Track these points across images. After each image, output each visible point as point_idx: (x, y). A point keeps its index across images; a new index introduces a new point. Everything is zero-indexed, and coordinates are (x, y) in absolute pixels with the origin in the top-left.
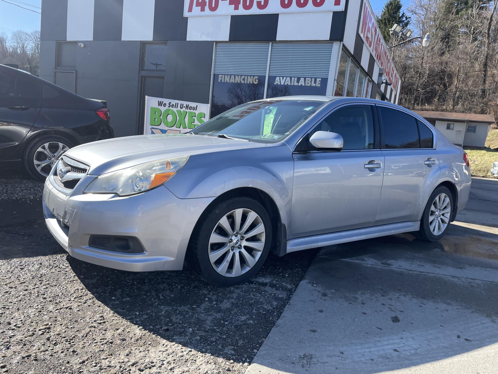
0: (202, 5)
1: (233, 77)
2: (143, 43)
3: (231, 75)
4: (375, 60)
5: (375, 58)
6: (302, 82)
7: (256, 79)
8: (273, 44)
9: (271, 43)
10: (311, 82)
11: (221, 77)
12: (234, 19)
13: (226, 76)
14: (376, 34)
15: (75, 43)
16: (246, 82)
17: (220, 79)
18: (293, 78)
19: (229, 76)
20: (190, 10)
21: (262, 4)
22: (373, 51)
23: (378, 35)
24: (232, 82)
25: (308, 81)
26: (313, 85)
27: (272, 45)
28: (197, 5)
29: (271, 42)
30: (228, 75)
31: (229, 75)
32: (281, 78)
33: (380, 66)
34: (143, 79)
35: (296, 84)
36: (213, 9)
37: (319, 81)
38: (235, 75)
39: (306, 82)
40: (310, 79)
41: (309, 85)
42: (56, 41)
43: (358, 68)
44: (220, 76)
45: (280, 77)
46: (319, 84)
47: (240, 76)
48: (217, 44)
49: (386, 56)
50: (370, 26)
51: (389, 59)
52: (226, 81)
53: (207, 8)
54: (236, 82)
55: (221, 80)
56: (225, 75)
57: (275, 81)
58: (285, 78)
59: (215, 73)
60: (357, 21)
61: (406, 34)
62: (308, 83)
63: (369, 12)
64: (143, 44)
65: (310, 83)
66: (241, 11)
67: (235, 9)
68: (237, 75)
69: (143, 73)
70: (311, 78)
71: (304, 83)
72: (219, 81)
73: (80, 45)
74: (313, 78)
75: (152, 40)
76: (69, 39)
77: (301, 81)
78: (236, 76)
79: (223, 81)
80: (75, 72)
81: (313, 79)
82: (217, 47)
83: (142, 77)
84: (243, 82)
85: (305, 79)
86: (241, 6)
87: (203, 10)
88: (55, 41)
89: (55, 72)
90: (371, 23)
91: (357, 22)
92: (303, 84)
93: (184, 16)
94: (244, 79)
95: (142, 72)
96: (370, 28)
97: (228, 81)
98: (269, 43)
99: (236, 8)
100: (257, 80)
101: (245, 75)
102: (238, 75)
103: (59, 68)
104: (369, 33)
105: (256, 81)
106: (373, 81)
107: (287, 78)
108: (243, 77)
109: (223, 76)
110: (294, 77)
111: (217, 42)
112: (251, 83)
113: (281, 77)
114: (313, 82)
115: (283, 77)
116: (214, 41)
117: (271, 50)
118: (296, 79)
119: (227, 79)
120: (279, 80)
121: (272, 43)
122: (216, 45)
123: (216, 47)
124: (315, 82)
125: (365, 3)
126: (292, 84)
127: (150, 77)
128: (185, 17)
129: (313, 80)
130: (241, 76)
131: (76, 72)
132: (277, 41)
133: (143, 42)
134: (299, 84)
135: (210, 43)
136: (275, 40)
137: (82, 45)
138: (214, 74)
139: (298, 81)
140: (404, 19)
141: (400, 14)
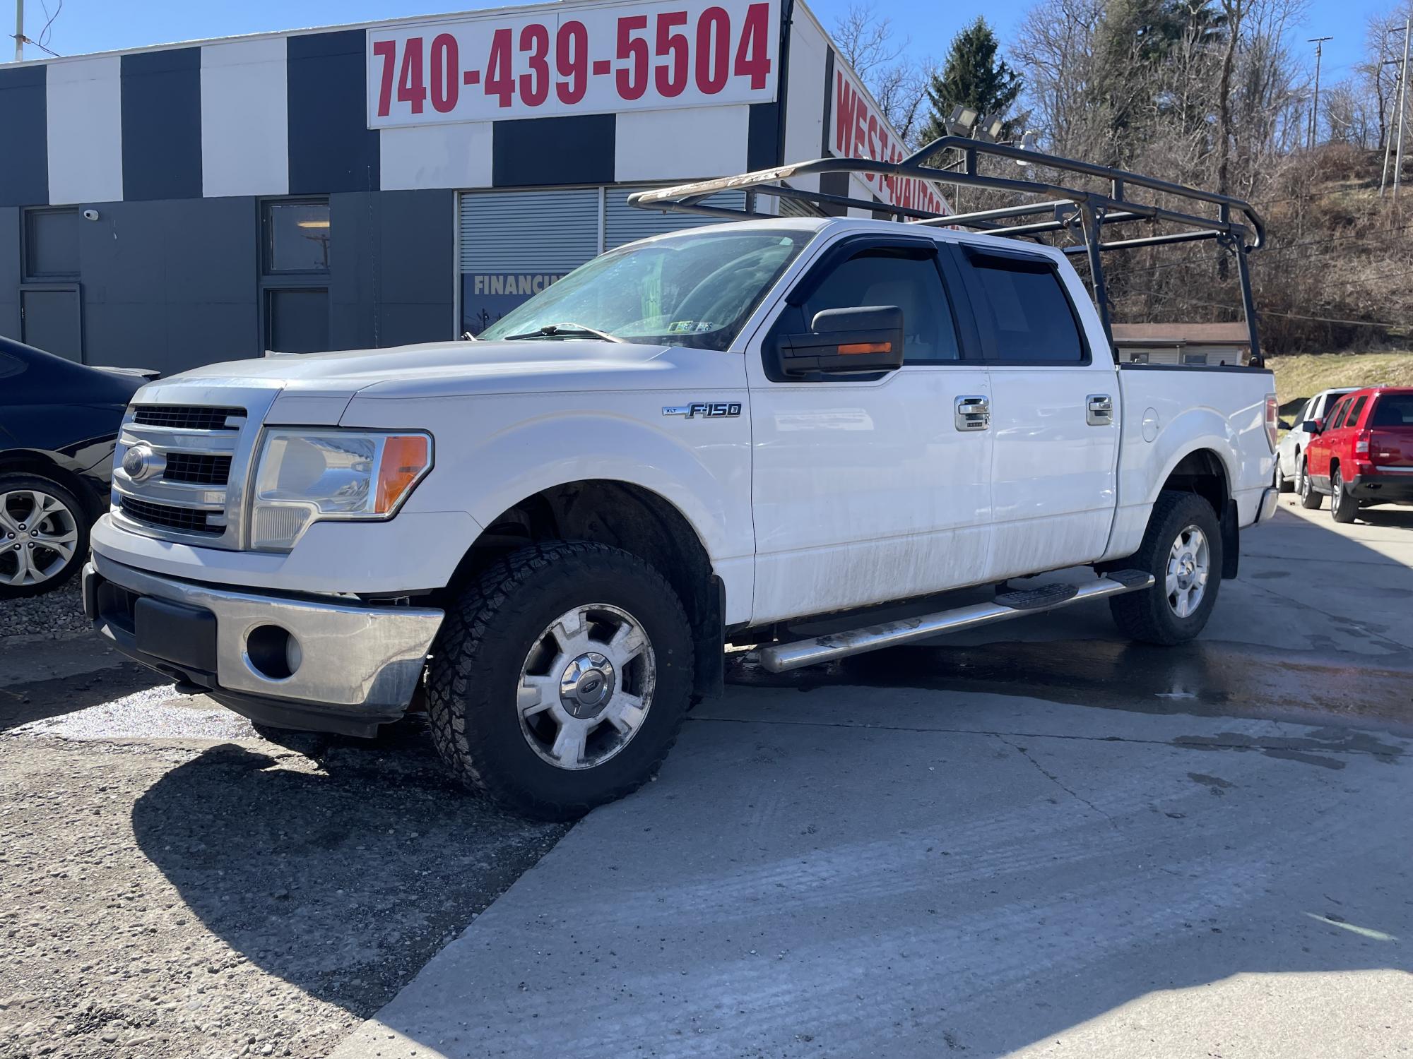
0: (414, 96)
1: (511, 279)
2: (263, 202)
3: (506, 276)
8: (608, 191)
9: (602, 189)
11: (481, 282)
12: (501, 129)
13: (494, 278)
14: (885, 144)
15: (73, 210)
17: (478, 286)
19: (501, 278)
20: (384, 110)
21: (571, 89)
22: (881, 190)
23: (894, 146)
24: (511, 292)
27: (606, 193)
28: (402, 97)
29: (601, 185)
30: (497, 275)
31: (501, 274)
34: (270, 297)
36: (443, 106)
38: (517, 276)
42: (20, 207)
44: (478, 279)
47: (529, 278)
48: (463, 196)
49: (925, 195)
50: (865, 126)
51: (938, 202)
52: (493, 292)
53: (428, 103)
54: (521, 292)
55: (482, 290)
56: (490, 275)
59: (465, 272)
60: (819, 121)
61: (989, 129)
63: (854, 93)
64: (264, 204)
66: (519, 110)
67: (501, 105)
68: (521, 274)
69: (269, 282)
72: (477, 292)
73: (88, 215)
75: (287, 193)
76: (54, 200)
78: (521, 278)
79: (486, 292)
80: (77, 288)
82: (463, 205)
83: (267, 292)
86: (516, 96)
87: (417, 109)
88: (17, 209)
89: (21, 291)
90: (865, 121)
91: (822, 123)
93: (368, 126)
94: (541, 285)
95: (265, 278)
96: (864, 132)
97: (501, 292)
98: (598, 188)
99: (505, 102)
101: (543, 275)
102: (525, 275)
103: (31, 279)
104: (863, 146)
108: (539, 279)
109: (487, 278)
111: (462, 192)
116: (453, 190)
117: (606, 207)
119: (497, 286)
121: (606, 189)
122: (460, 199)
123: (460, 203)
125: (840, 75)
127: (291, 290)
128: (372, 129)
130: (533, 276)
131: (82, 287)
132: (616, 183)
133: (265, 199)
135: (444, 197)
136: (612, 181)
137: (94, 215)
138: (462, 275)
140: (1006, 78)
141: (994, 66)
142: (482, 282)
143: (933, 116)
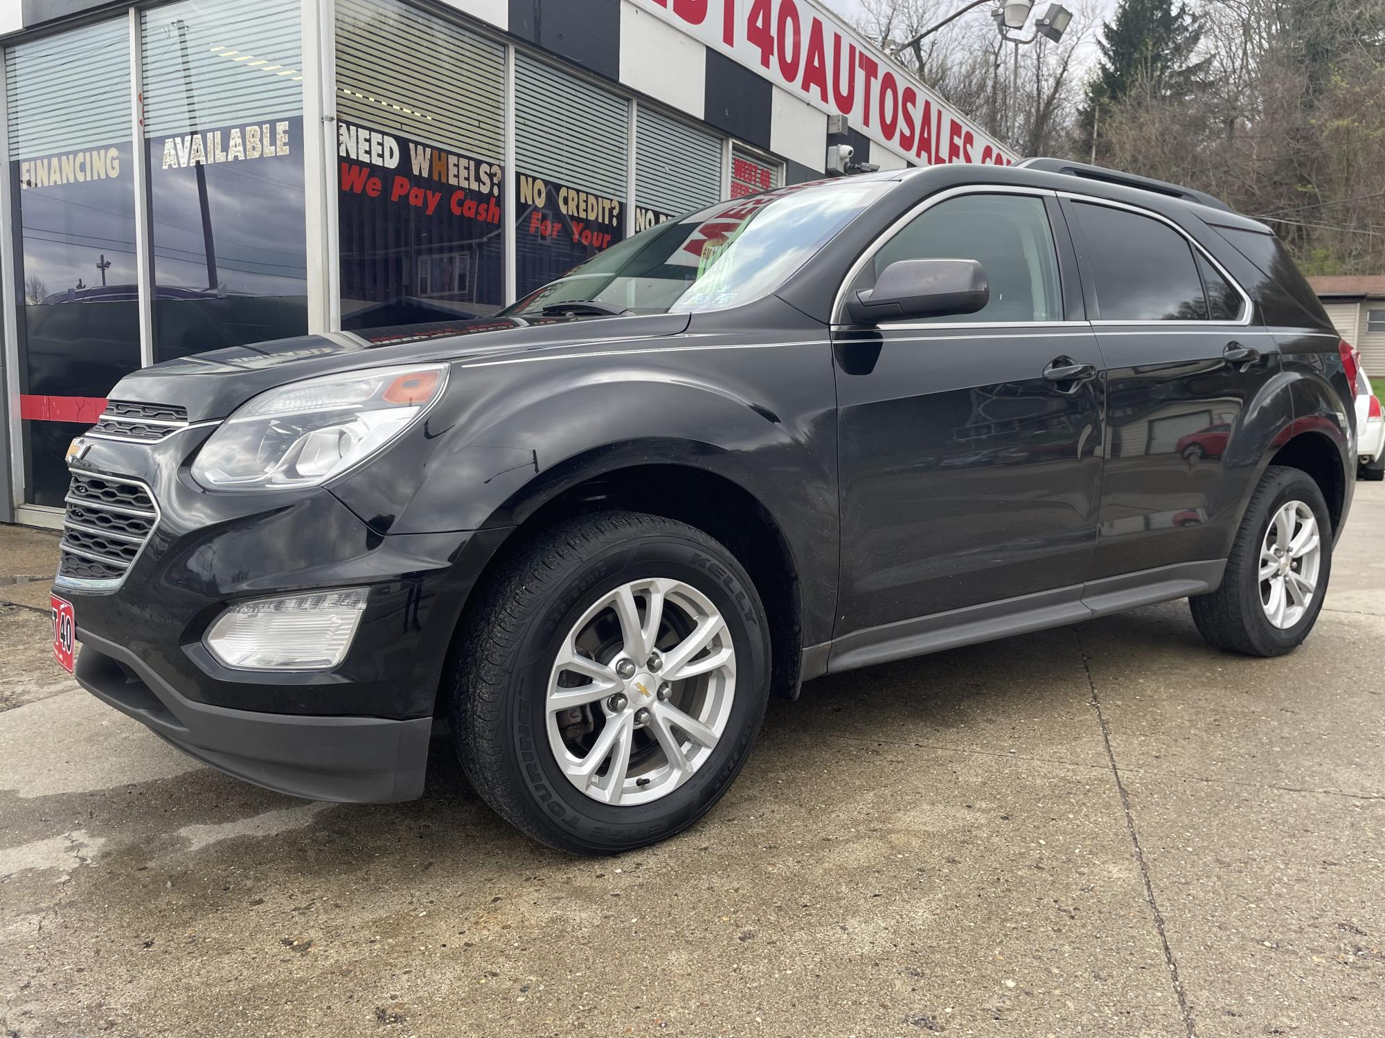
1: (55, 162)
3: (49, 158)
4: (769, 85)
5: (773, 73)
6: (236, 151)
7: (113, 159)
9: (132, 11)
10: (261, 140)
13: (39, 164)
16: (89, 178)
17: (25, 176)
18: (210, 135)
19: (46, 162)
22: (730, 44)
24: (56, 182)
25: (252, 140)
26: (269, 151)
29: (131, 5)
30: (42, 158)
31: (45, 157)
32: (178, 140)
33: (832, 108)
35: (221, 157)
37: (285, 132)
38: (59, 157)
39: (249, 146)
40: (256, 128)
41: (256, 155)
43: (628, 100)
44: (25, 167)
45: (173, 136)
46: (285, 144)
47: (71, 157)
48: (8, 50)
51: (908, 90)
52: (40, 185)
54: (65, 182)
55: (29, 183)
56: (35, 159)
57: (163, 155)
58: (188, 138)
59: (12, 157)
62: (254, 148)
65: (260, 146)
68: (63, 154)
70: (260, 124)
71: (241, 148)
72: (24, 185)
74: (265, 122)
77: (232, 143)
78: (64, 159)
79: (33, 184)
81: (266, 127)
84: (81, 178)
85: (242, 128)
92: (239, 154)
94: (83, 168)
97: (46, 183)
100: (116, 163)
101: (84, 151)
102: (69, 154)
105: (113, 168)
106: (786, 160)
107: (194, 136)
108: (80, 156)
109: (33, 164)
110: (213, 130)
112: (103, 176)
113: (177, 135)
114: (266, 141)
115: (182, 136)
118: (218, 134)
119: (43, 176)
120: (173, 152)
124: (273, 142)
126: (211, 161)
129: (265, 130)
130: (75, 153)
134: (231, 158)
138: (11, 164)
139: (225, 148)
140: (1188, 20)
141: (1173, 7)
142: (28, 171)
143: (1104, 68)
